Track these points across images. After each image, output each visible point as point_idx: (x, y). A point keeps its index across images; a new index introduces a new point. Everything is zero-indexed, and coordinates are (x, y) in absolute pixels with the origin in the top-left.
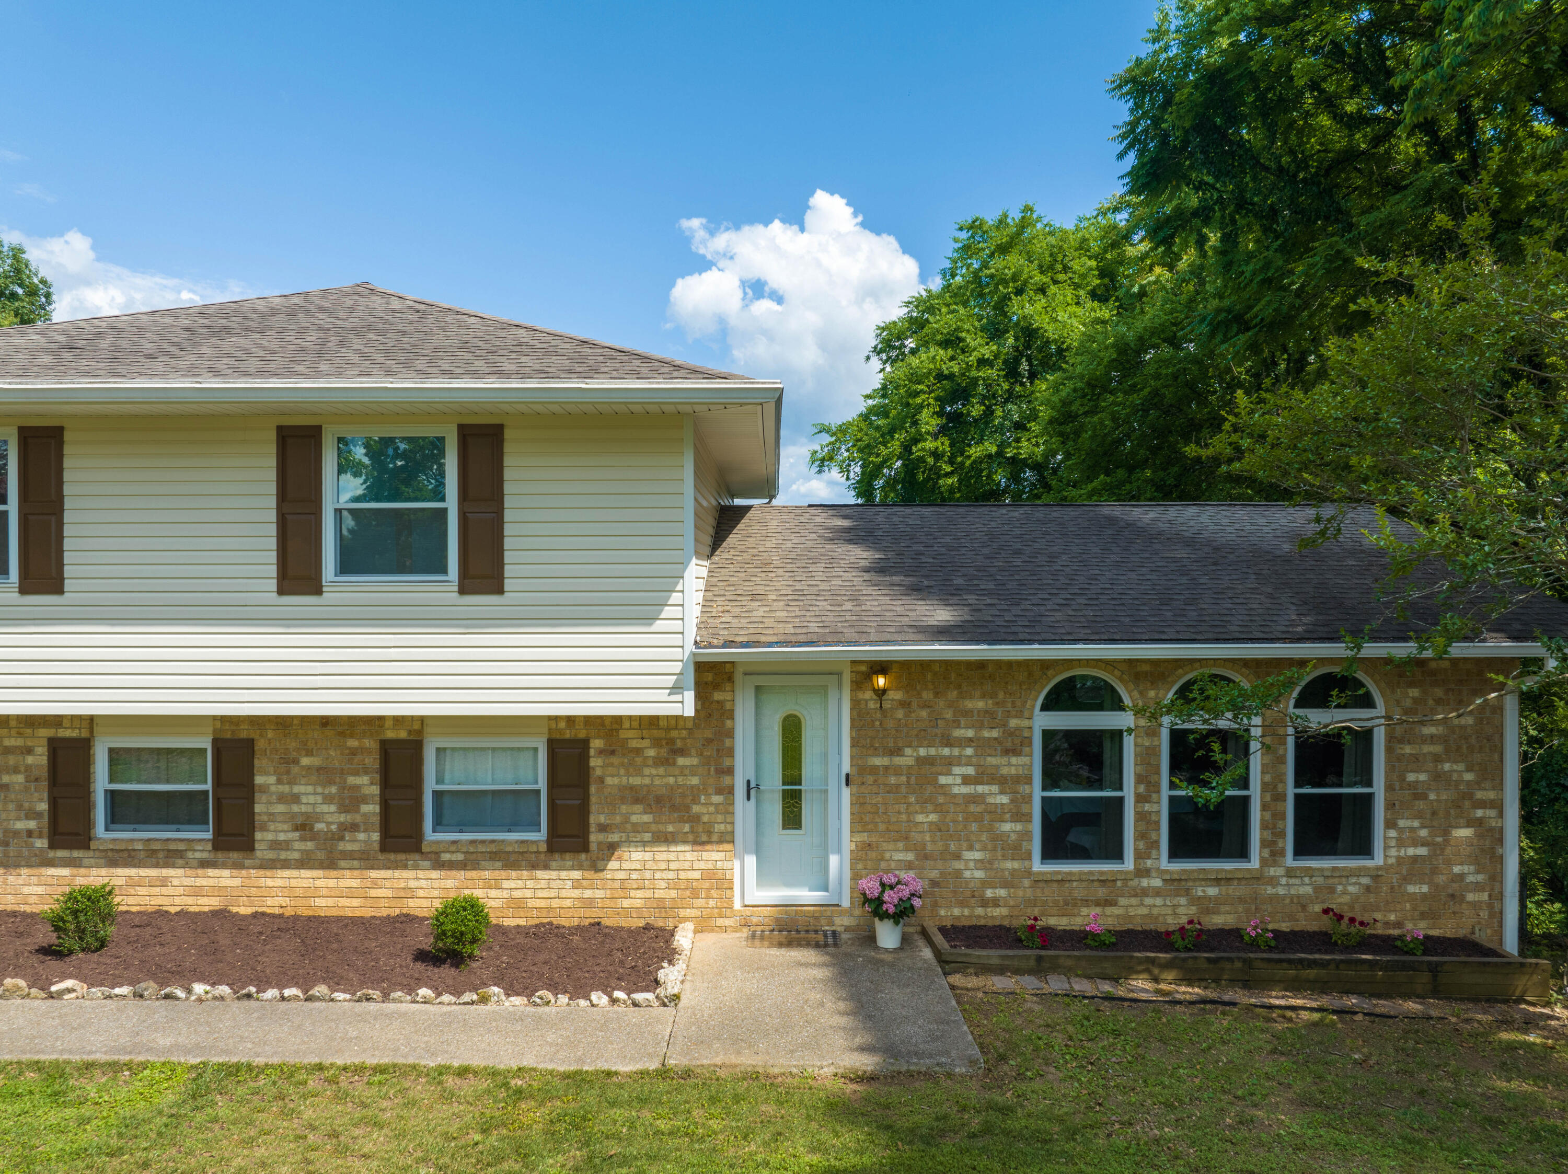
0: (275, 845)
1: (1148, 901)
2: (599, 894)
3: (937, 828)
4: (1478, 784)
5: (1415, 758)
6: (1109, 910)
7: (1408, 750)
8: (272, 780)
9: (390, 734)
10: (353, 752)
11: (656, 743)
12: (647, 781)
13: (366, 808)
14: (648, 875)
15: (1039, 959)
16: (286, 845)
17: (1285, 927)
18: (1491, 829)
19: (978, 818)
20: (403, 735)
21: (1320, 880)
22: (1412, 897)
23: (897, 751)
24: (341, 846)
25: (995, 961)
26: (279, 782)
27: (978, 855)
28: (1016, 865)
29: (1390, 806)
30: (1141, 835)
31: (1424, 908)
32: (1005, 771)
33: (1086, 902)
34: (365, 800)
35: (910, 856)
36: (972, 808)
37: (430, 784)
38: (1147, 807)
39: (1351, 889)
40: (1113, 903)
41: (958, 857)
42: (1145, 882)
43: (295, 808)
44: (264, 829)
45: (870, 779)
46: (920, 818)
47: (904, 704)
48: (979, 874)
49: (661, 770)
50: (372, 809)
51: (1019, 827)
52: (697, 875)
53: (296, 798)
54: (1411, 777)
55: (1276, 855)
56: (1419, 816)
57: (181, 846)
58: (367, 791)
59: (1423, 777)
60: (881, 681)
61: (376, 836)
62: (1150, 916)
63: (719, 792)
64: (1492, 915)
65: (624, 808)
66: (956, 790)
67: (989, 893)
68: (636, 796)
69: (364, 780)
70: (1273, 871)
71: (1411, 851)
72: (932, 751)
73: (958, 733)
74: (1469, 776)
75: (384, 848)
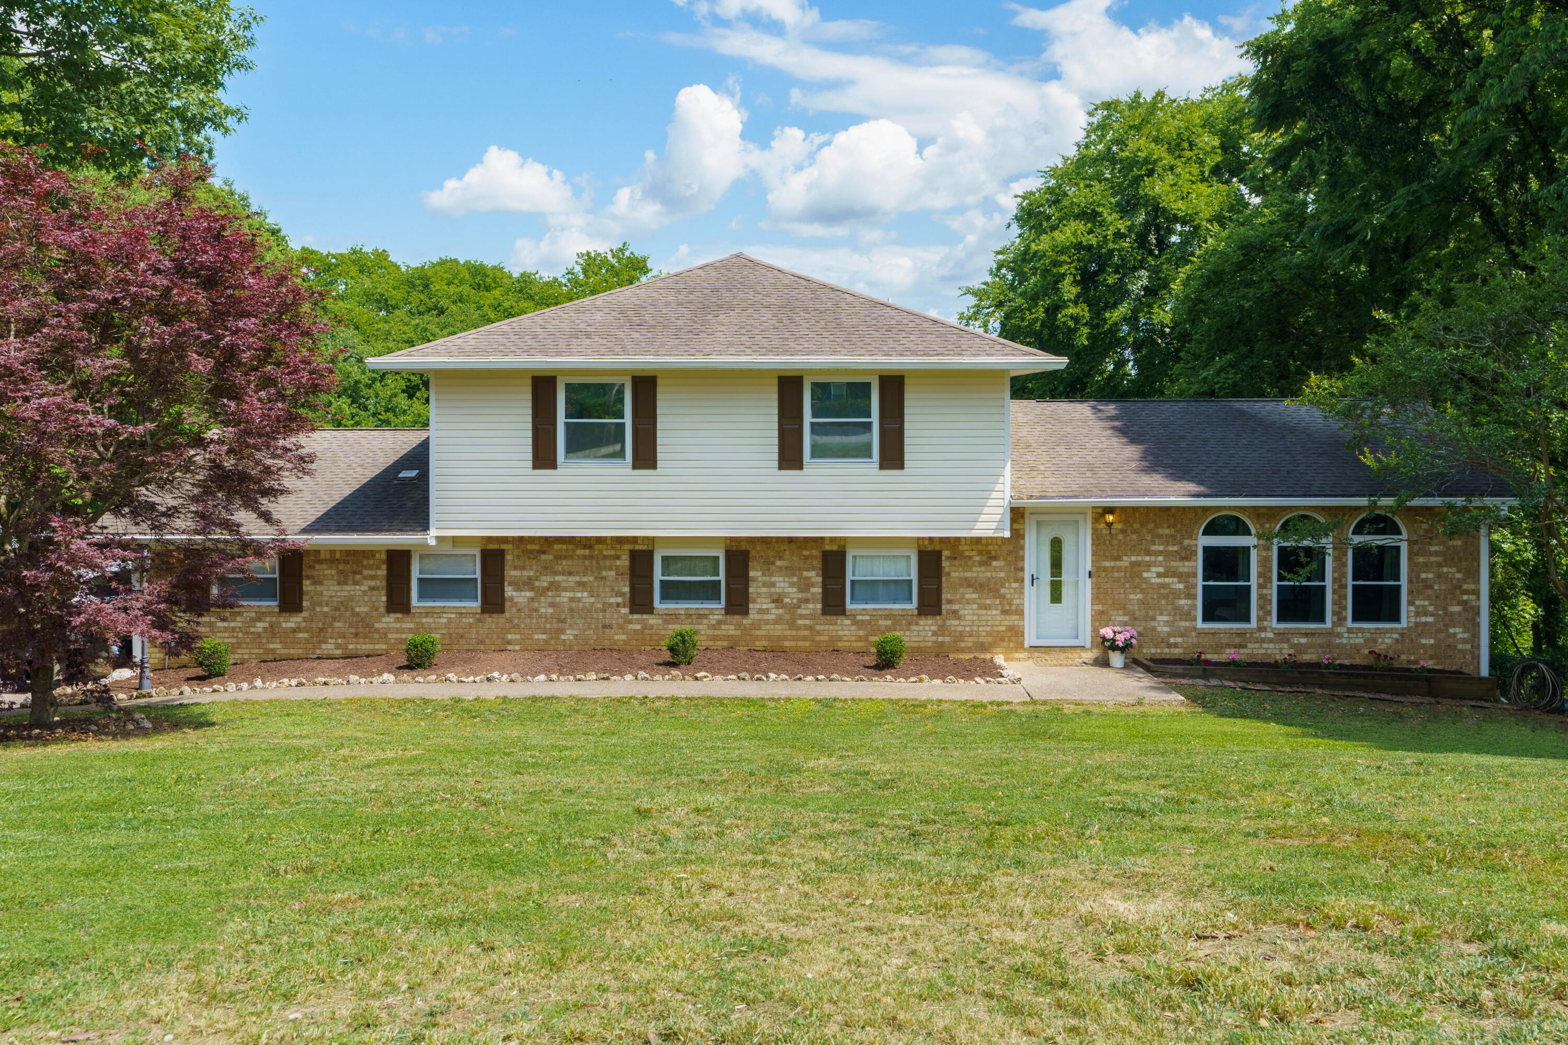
0: (761, 611)
1: (1265, 646)
2: (947, 639)
3: (1141, 602)
4: (1464, 580)
5: (1426, 565)
6: (1242, 651)
7: (1421, 559)
8: (759, 574)
9: (828, 548)
10: (806, 558)
11: (980, 553)
12: (975, 575)
13: (813, 590)
14: (975, 628)
15: (1205, 670)
16: (767, 611)
17: (1347, 662)
18: (1473, 607)
19: (1166, 597)
20: (835, 548)
21: (1368, 635)
22: (1424, 646)
23: (1118, 558)
24: (799, 611)
25: (1180, 671)
26: (763, 575)
27: (1165, 618)
28: (1188, 624)
29: (1410, 592)
30: (1261, 608)
31: (1431, 652)
32: (1181, 570)
33: (1228, 646)
34: (813, 585)
35: (1126, 619)
36: (1162, 591)
37: (849, 577)
38: (1265, 591)
39: (1387, 641)
40: (1244, 647)
41: (1154, 619)
42: (1263, 635)
43: (773, 590)
44: (754, 602)
45: (1103, 574)
46: (1132, 597)
47: (1123, 531)
48: (1166, 629)
49: (983, 569)
50: (817, 590)
51: (1189, 602)
52: (1003, 628)
53: (773, 585)
54: (1423, 576)
55: (1341, 620)
56: (1428, 598)
57: (707, 612)
58: (814, 580)
59: (1430, 576)
60: (1110, 518)
61: (819, 606)
62: (1266, 654)
63: (1016, 581)
64: (1473, 658)
65: (961, 590)
66: (1153, 581)
67: (1172, 640)
68: (968, 583)
69: (813, 574)
70: (1339, 630)
71: (1423, 619)
72: (1139, 558)
73: (1154, 548)
74: (1459, 576)
75: (824, 612)
